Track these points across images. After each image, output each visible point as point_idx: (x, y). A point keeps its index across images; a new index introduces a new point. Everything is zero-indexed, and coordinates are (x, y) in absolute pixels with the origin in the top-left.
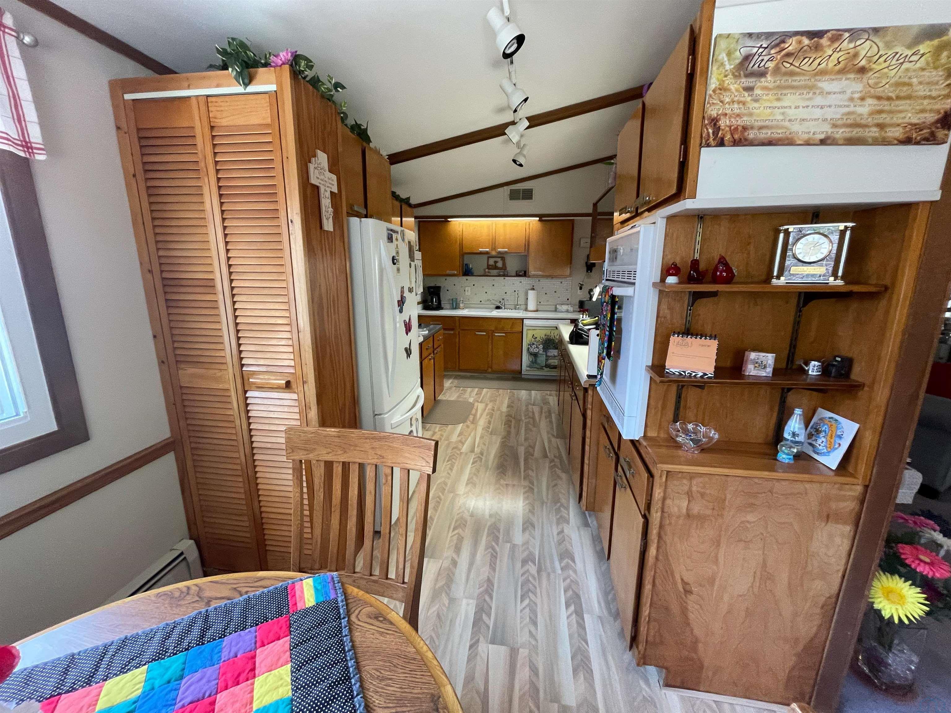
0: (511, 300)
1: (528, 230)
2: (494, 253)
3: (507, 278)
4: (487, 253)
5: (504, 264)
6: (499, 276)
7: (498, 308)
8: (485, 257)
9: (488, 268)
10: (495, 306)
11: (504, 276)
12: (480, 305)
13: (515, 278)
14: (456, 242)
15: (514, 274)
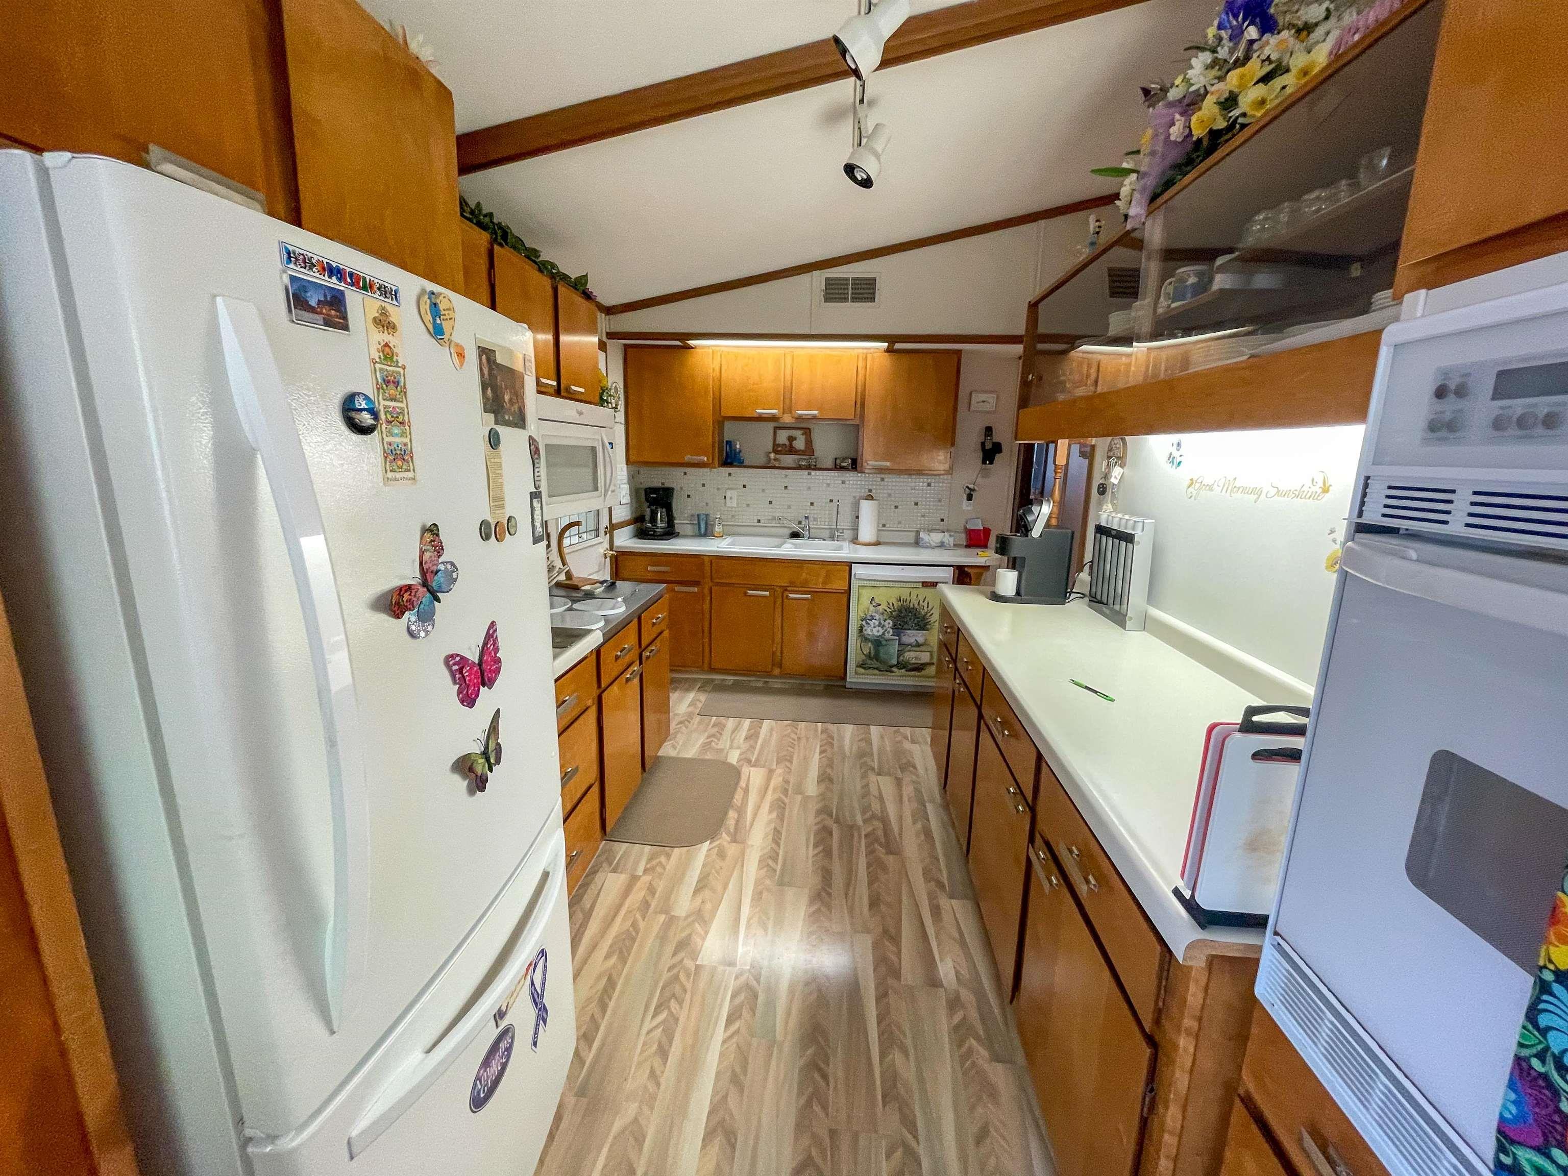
0: (822, 520)
1: (861, 372)
2: (787, 419)
3: (813, 473)
4: (773, 418)
5: (809, 442)
6: (800, 468)
7: (795, 535)
8: (771, 425)
9: (775, 451)
10: (788, 532)
11: (808, 467)
12: (757, 529)
13: (832, 473)
14: (706, 392)
15: (829, 463)
